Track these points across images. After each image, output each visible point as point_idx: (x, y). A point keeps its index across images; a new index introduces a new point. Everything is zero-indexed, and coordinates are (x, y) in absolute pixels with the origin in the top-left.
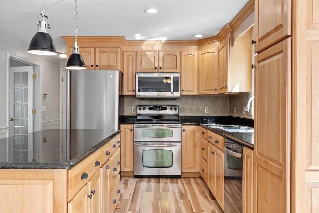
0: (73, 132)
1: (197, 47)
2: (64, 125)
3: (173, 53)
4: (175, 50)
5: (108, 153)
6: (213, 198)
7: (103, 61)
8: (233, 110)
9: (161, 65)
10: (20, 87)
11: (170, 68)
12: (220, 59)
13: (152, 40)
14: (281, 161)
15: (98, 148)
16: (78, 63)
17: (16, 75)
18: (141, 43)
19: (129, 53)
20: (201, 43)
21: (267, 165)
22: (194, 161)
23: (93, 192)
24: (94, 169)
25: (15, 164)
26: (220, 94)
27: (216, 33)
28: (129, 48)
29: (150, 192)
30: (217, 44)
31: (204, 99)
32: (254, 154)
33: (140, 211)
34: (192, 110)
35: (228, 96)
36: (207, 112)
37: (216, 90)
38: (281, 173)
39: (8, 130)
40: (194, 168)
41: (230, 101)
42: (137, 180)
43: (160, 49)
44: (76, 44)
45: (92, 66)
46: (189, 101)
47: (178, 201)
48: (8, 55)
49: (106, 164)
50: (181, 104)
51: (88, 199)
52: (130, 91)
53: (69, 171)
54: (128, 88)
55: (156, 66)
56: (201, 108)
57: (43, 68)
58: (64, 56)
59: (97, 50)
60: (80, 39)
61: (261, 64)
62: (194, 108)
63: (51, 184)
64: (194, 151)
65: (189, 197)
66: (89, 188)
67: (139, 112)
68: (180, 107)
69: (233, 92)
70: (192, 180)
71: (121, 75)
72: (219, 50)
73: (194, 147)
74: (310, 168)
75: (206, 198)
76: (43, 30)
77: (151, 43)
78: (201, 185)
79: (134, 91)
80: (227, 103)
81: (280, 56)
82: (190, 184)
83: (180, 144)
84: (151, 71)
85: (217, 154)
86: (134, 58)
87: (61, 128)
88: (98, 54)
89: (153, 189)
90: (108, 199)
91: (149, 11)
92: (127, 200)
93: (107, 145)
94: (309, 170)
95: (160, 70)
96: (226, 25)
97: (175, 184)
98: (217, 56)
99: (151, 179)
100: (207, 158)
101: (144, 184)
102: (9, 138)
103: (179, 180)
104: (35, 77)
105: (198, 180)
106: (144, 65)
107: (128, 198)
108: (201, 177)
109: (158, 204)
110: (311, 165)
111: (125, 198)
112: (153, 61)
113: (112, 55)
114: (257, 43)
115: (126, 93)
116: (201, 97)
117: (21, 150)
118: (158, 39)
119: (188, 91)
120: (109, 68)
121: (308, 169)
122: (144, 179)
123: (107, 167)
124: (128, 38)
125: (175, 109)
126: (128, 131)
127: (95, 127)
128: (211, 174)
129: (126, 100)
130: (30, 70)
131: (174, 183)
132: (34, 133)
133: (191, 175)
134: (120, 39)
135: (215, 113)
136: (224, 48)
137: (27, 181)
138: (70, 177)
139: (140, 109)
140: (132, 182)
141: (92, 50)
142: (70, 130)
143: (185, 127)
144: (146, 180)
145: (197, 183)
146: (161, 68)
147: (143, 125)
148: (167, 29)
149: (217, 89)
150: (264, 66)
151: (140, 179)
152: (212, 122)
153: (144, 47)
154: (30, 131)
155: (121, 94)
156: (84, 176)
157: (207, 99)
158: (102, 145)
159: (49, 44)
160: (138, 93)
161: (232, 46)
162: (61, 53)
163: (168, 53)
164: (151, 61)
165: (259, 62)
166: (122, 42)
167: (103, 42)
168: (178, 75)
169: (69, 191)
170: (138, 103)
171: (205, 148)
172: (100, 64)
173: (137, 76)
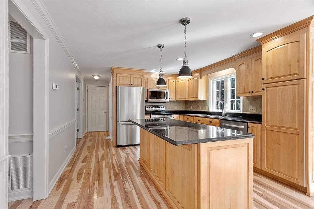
1: (175, 78)
7: (134, 82)
8: (190, 108)
32: (263, 126)
37: (186, 98)
45: (129, 84)
72: (188, 80)
79: (146, 98)
81: (295, 86)
84: (154, 88)
86: (147, 81)
95: (159, 88)
98: (186, 83)
106: (152, 85)
110: (312, 128)
113: (140, 79)
119: (172, 99)
139: (147, 108)
143: (174, 116)
153: (152, 76)
160: (150, 100)
161: (201, 79)
162: (95, 76)
164: (155, 84)
167: (135, 72)
168: (168, 91)
173: (149, 90)
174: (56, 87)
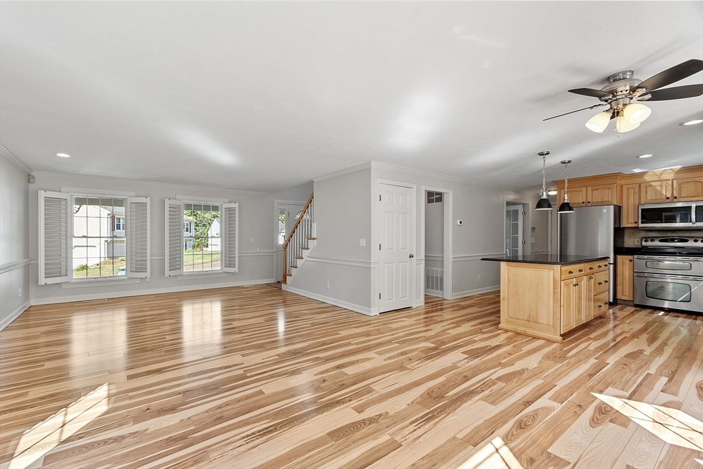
3: (696, 179)
5: (591, 269)
9: (676, 195)
11: (691, 197)
13: (658, 171)
16: (567, 209)
19: (630, 186)
23: (577, 285)
24: (578, 273)
28: (630, 181)
42: (638, 308)
43: (673, 178)
45: (583, 203)
48: (506, 200)
49: (590, 275)
51: (573, 287)
52: (631, 223)
53: (562, 267)
54: (628, 220)
55: (669, 195)
59: (589, 188)
63: (552, 270)
66: (574, 281)
67: (644, 244)
71: (618, 209)
76: (544, 197)
77: (657, 173)
79: (636, 223)
84: (661, 201)
86: (637, 190)
88: (590, 191)
93: (590, 263)
95: (675, 200)
104: (524, 213)
112: (663, 191)
113: (607, 191)
115: (624, 224)
118: (667, 168)
120: (603, 203)
122: (647, 310)
124: (626, 173)
126: (627, 262)
129: (627, 232)
134: (616, 175)
138: (562, 270)
139: (646, 241)
140: (631, 309)
141: (584, 189)
146: (676, 198)
147: (646, 257)
151: (641, 309)
155: (617, 226)
156: (571, 273)
158: (585, 262)
160: (641, 225)
163: (685, 180)
164: (661, 192)
166: (620, 177)
167: (596, 180)
169: (562, 276)
170: (644, 234)
172: (592, 200)
173: (641, 207)
174: (461, 222)
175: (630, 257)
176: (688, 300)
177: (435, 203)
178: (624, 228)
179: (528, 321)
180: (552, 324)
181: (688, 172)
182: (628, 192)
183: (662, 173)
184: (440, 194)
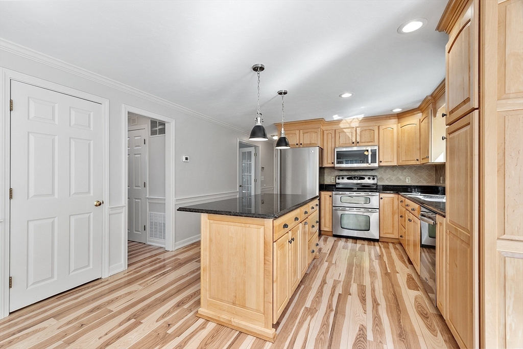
0: (283, 196)
1: (397, 120)
2: (276, 191)
3: (371, 128)
4: (373, 125)
5: (306, 213)
6: (411, 263)
7: (306, 139)
8: (440, 180)
9: (358, 140)
10: (245, 162)
11: (367, 142)
12: (422, 130)
13: (349, 119)
14: (469, 228)
15: (299, 207)
16: (284, 144)
17: (244, 154)
18: (340, 122)
19: (329, 132)
20: (400, 116)
21: (457, 232)
22: (393, 227)
23: (293, 239)
24: (294, 223)
25: (241, 213)
26: (423, 164)
27: (417, 105)
28: (329, 128)
29: (346, 250)
30: (419, 116)
31: (405, 169)
32: (446, 221)
33: (336, 263)
34: (392, 180)
35: (433, 166)
36: (408, 181)
37: (417, 160)
38: (469, 240)
39: (238, 193)
40: (393, 234)
41: (436, 170)
42: (336, 239)
43: (357, 126)
44: (283, 129)
45: (297, 144)
46: (388, 170)
47: (373, 261)
48: (238, 140)
49: (305, 221)
50: (379, 174)
51: (289, 244)
52: (330, 163)
53: (274, 221)
54: (327, 161)
55: (354, 141)
56: (401, 177)
57: (261, 149)
58: (276, 138)
59: (301, 131)
60: (286, 124)
61: (451, 136)
62: (394, 178)
63: (262, 228)
64: (393, 218)
65: (385, 259)
66: (290, 235)
67: (338, 181)
68: (379, 177)
69: (436, 161)
70: (391, 245)
71: (321, 151)
72: (421, 122)
73: (393, 214)
74: (504, 237)
75: (404, 262)
76: (259, 123)
77: (349, 121)
78: (400, 250)
79: (333, 163)
80: (433, 173)
81: (467, 128)
82: (388, 248)
83: (378, 210)
84: (348, 145)
85: (414, 221)
86: (333, 135)
87: (275, 193)
88: (301, 135)
89: (349, 248)
90: (307, 249)
91: (344, 96)
92: (326, 253)
93: (305, 206)
94: (502, 239)
95: (358, 145)
96: (427, 97)
97: (372, 247)
98: (419, 127)
99: (349, 240)
100: (405, 225)
101: (342, 243)
102: (239, 198)
103: (376, 243)
104: (256, 155)
105: (397, 246)
106: (342, 141)
107: (326, 252)
108: (400, 243)
109: (353, 260)
110: (504, 234)
111: (323, 251)
112: (350, 136)
113: (314, 134)
114: (448, 116)
115: (325, 165)
116: (401, 167)
117: (247, 208)
118: (355, 117)
119: (386, 162)
120: (311, 145)
121: (501, 237)
122: (342, 239)
123: (306, 223)
124: (327, 119)
125: (374, 179)
126: (328, 197)
127: (300, 193)
128: (408, 240)
129: (326, 171)
130: (252, 150)
131: (371, 245)
132: (255, 195)
133: (390, 241)
134: (320, 121)
135: (418, 182)
136: (426, 120)
137: (248, 225)
138: (274, 225)
139: (339, 179)
140: (331, 240)
141: (298, 131)
142: (281, 194)
143: (382, 195)
144: (344, 240)
145: (395, 248)
146: (358, 143)
147: (341, 192)
148: (363, 107)
149: (419, 159)
150: (453, 138)
151: (338, 238)
152: (418, 191)
153: (342, 125)
154: (253, 194)
155: (321, 166)
156: (286, 226)
157: (409, 169)
158: (301, 206)
159: (263, 133)
160: (337, 165)
161: (435, 116)
162: (274, 136)
163: (365, 128)
164: (349, 137)
165: (450, 134)
166: (322, 123)
167: (306, 124)
168: (376, 148)
169: (274, 234)
170: (337, 173)
171: (403, 215)
172: (303, 142)
173: (336, 150)
174: (187, 159)
175: (330, 193)
176: (368, 229)
177: (158, 135)
178: (324, 168)
179: (234, 304)
180: (262, 309)
181: (365, 122)
182: (327, 135)
183: (351, 122)
184: (163, 124)
